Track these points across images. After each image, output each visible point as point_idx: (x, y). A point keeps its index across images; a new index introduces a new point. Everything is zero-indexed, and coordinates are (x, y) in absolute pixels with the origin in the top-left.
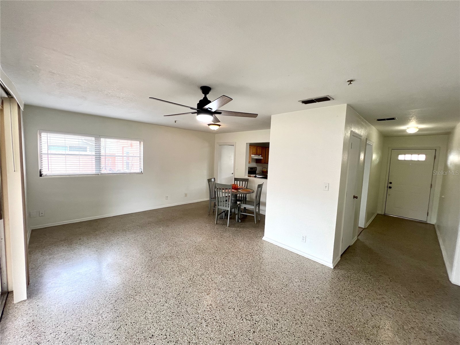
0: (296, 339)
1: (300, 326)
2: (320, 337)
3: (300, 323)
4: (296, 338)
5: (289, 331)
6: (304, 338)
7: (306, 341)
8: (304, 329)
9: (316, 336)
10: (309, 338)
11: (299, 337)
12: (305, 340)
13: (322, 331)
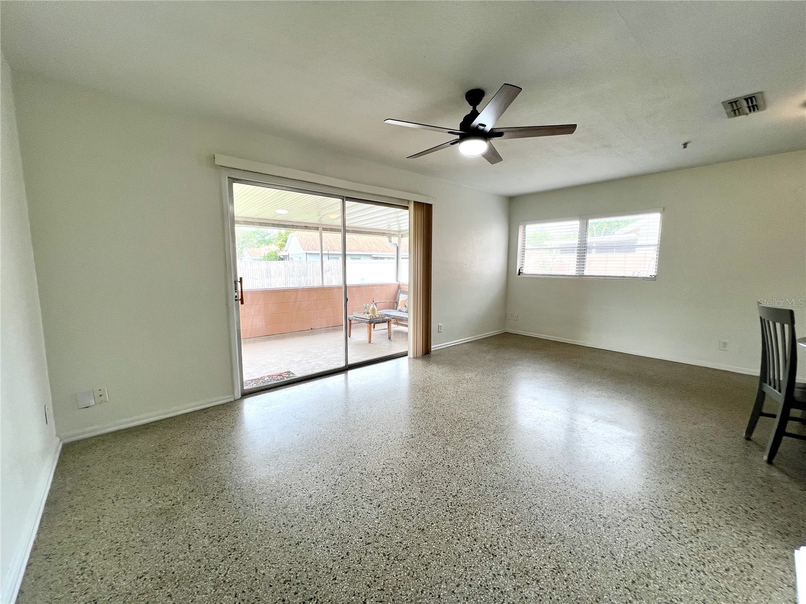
0: (338, 523)
1: (361, 538)
2: (330, 566)
3: (369, 541)
4: (340, 523)
5: (354, 516)
6: (337, 536)
7: (330, 536)
8: (353, 543)
9: (335, 559)
10: (335, 544)
11: (340, 528)
12: (333, 535)
13: (343, 579)
